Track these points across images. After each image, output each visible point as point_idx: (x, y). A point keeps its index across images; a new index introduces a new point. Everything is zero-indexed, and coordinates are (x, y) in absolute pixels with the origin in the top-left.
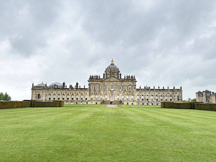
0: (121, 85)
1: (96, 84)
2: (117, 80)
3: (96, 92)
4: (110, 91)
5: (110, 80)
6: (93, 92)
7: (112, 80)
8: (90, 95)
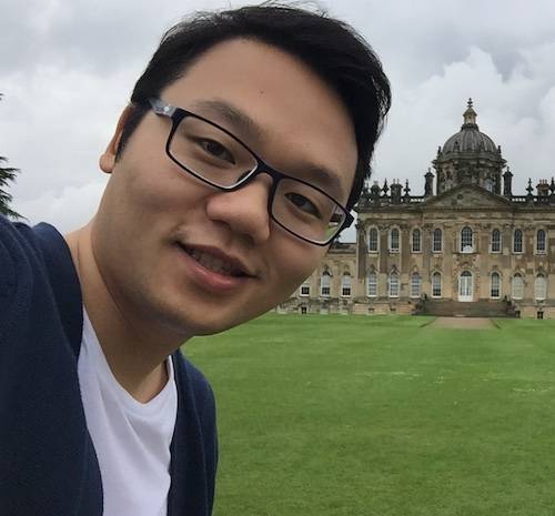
0: (512, 226)
1: (392, 222)
2: (492, 204)
3: (390, 262)
4: (455, 256)
5: (459, 201)
6: (375, 258)
7: (469, 205)
8: (362, 274)
